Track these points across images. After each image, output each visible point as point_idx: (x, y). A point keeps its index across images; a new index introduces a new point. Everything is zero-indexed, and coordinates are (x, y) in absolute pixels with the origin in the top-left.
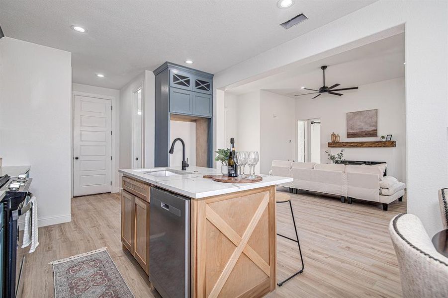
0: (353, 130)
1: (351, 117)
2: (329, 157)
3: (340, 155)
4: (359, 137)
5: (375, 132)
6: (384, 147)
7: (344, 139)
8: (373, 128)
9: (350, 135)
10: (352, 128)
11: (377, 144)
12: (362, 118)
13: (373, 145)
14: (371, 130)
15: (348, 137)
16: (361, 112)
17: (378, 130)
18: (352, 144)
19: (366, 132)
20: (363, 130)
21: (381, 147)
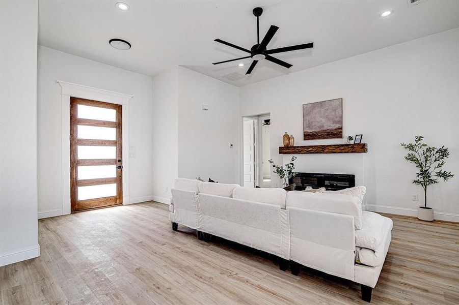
0: (312, 129)
1: (309, 110)
2: (275, 170)
3: (291, 165)
5: (340, 130)
6: (352, 152)
7: (299, 141)
8: (337, 126)
9: (307, 136)
10: (309, 126)
11: (342, 148)
12: (322, 110)
13: (338, 150)
14: (335, 128)
15: (305, 139)
16: (321, 103)
17: (344, 129)
18: (310, 149)
19: (328, 131)
20: (325, 129)
21: (347, 152)
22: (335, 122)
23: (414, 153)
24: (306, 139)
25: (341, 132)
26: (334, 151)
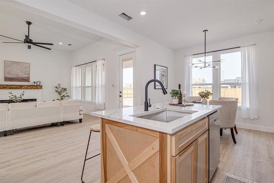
0: (11, 75)
1: (8, 64)
3: (22, 95)
4: (16, 81)
6: (36, 89)
8: (27, 76)
10: (9, 74)
11: (32, 87)
12: (18, 67)
13: (29, 88)
14: (25, 77)
17: (30, 77)
18: (13, 86)
19: (22, 78)
20: (19, 76)
21: (34, 89)
22: (25, 74)
23: (57, 89)
24: (6, 81)
25: (29, 79)
26: (27, 88)
